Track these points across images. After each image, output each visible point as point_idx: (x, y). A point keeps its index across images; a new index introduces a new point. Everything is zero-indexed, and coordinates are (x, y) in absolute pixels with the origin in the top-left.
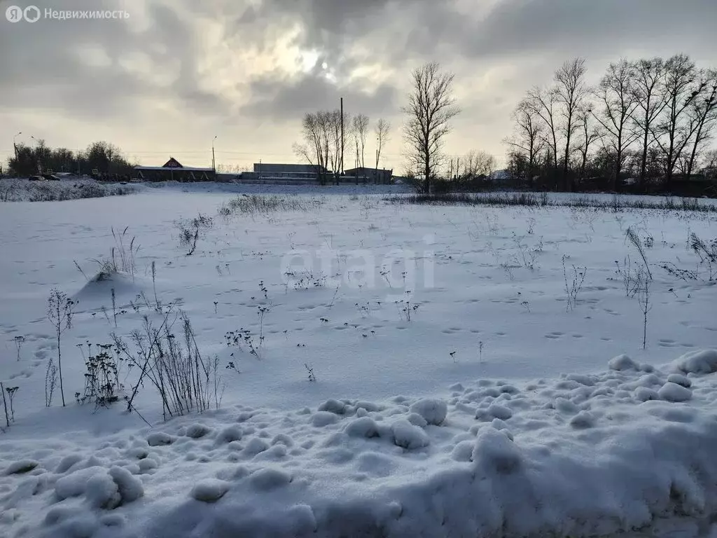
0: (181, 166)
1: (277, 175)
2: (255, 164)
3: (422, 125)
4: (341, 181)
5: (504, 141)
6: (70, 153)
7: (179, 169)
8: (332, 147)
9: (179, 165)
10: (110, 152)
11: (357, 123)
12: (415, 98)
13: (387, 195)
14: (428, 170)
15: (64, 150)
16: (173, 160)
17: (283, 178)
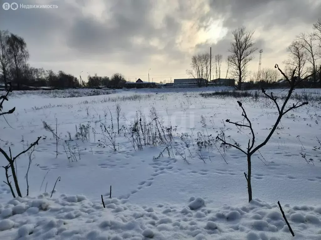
0: (142, 82)
1: (180, 84)
2: (174, 79)
3: (238, 57)
4: (208, 85)
5: (283, 62)
6: (108, 78)
7: (142, 83)
8: (205, 70)
9: (142, 81)
10: (121, 77)
11: (217, 58)
12: (235, 44)
13: (201, 92)
14: (240, 79)
15: (106, 77)
16: (139, 79)
17: (183, 85)
